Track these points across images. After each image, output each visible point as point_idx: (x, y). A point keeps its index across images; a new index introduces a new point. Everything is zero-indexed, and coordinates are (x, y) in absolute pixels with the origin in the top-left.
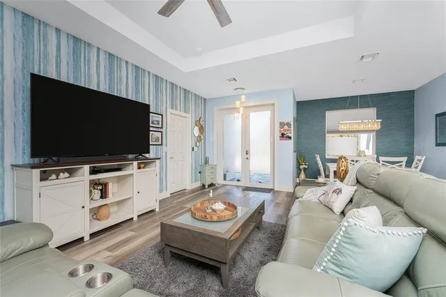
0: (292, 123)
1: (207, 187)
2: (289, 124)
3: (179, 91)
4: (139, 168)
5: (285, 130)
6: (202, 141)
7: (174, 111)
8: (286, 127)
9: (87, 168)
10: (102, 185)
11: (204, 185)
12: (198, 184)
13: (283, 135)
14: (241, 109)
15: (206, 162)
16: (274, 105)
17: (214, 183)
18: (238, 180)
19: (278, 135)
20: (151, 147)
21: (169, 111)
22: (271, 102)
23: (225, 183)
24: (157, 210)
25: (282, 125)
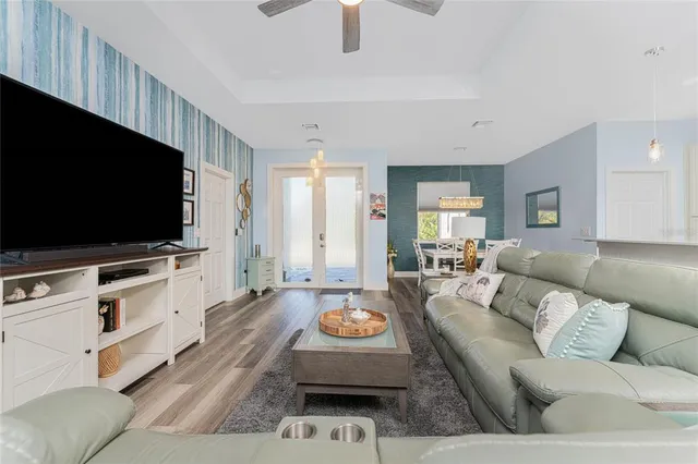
0: (386, 196)
1: (260, 294)
2: (381, 197)
3: (217, 133)
4: (178, 267)
5: (377, 205)
6: (249, 218)
7: (210, 166)
8: (378, 201)
9: (93, 271)
10: (108, 304)
11: (253, 292)
12: (243, 292)
13: (375, 211)
14: (317, 171)
15: (258, 253)
16: (361, 168)
17: (271, 286)
18: (308, 280)
19: (368, 212)
20: (185, 228)
21: (204, 164)
22: (359, 165)
23: (286, 285)
24: (202, 341)
25: (373, 197)
